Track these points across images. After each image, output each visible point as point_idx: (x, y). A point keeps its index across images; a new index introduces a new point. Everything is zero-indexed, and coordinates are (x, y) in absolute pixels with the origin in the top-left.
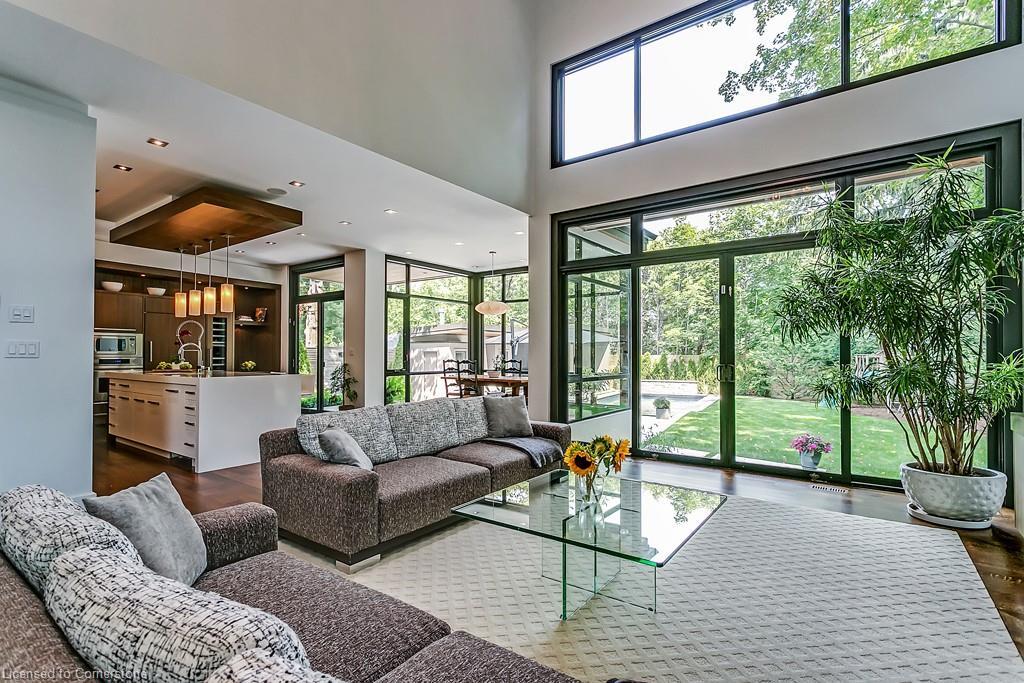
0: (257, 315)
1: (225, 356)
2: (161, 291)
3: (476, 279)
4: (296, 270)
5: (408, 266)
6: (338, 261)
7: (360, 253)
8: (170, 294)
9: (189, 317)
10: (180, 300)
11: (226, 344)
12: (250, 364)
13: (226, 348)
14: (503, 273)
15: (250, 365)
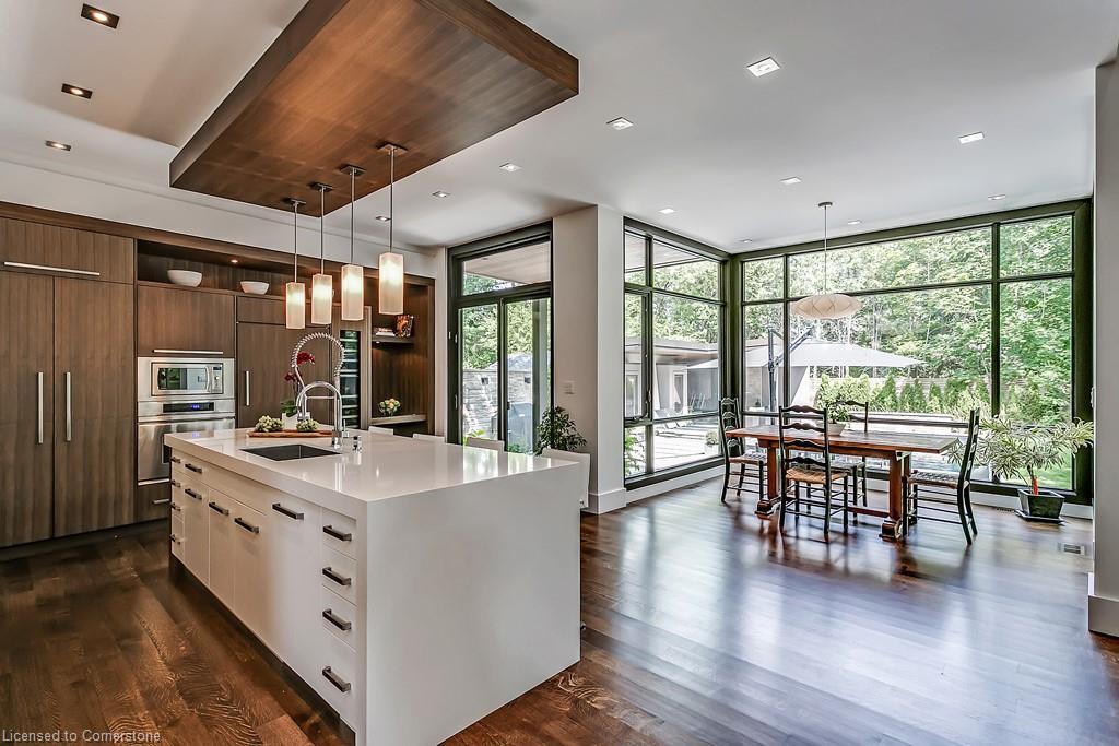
0: (400, 326)
1: (358, 392)
2: (261, 288)
3: (732, 263)
4: (458, 255)
5: (649, 240)
6: (540, 231)
7: (584, 211)
8: (277, 291)
9: (310, 327)
10: (295, 297)
11: (358, 373)
12: (392, 404)
13: (358, 380)
14: (785, 252)
15: (392, 406)
